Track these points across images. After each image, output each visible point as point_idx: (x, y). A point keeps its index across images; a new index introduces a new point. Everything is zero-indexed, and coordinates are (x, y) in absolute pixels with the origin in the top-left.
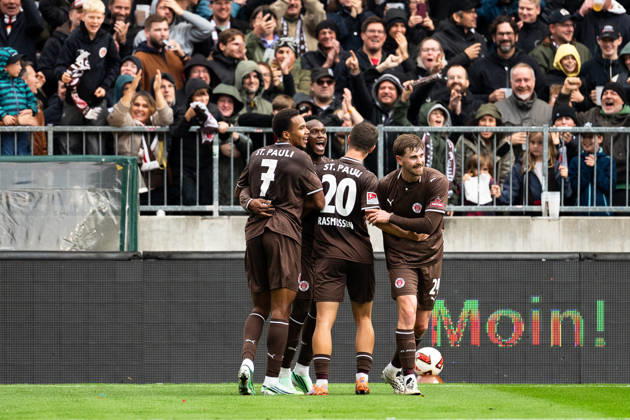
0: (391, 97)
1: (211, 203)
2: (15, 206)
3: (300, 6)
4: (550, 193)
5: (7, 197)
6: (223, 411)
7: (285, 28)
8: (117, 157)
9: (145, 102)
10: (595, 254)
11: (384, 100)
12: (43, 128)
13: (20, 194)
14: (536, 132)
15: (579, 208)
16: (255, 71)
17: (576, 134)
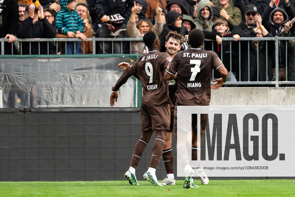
0: (281, 20)
2: (75, 82)
5: (70, 77)
8: (131, 55)
9: (147, 25)
11: (277, 22)
12: (90, 39)
13: (77, 75)
16: (207, 7)
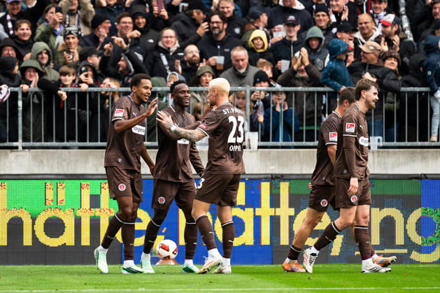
1: (17, 141)
3: (77, 5)
4: (251, 133)
6: (26, 284)
7: (67, 20)
10: (282, 175)
14: (241, 91)
15: (271, 143)
16: (45, 49)
17: (269, 92)
